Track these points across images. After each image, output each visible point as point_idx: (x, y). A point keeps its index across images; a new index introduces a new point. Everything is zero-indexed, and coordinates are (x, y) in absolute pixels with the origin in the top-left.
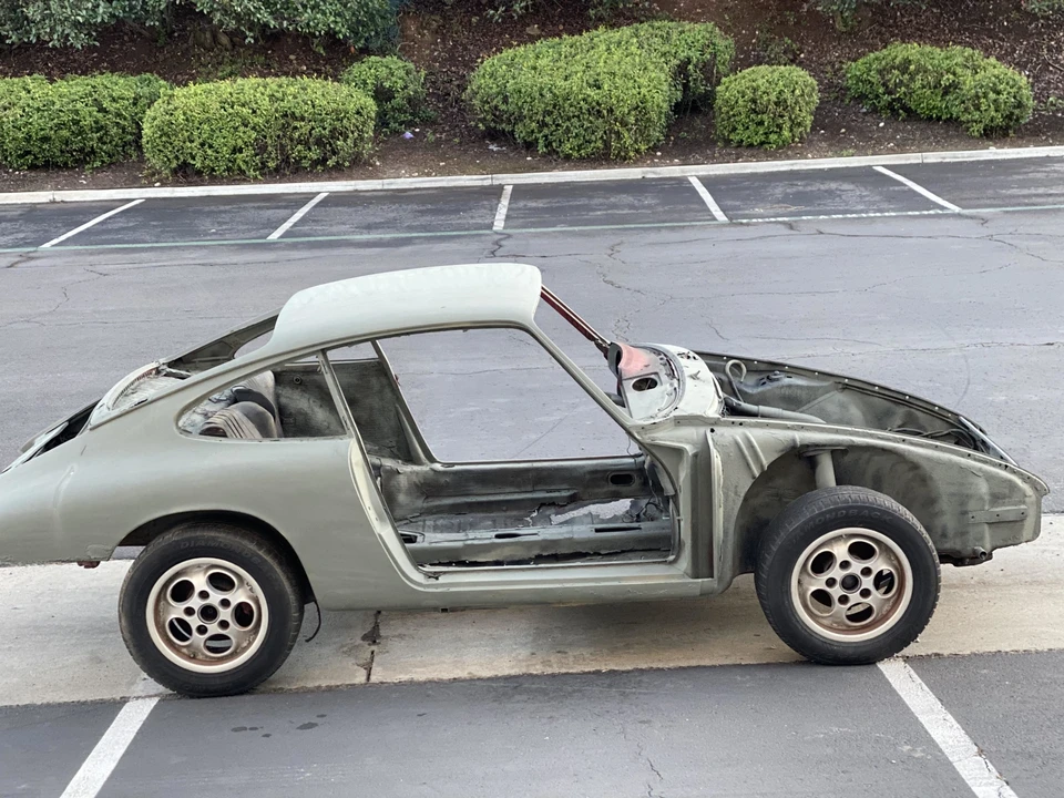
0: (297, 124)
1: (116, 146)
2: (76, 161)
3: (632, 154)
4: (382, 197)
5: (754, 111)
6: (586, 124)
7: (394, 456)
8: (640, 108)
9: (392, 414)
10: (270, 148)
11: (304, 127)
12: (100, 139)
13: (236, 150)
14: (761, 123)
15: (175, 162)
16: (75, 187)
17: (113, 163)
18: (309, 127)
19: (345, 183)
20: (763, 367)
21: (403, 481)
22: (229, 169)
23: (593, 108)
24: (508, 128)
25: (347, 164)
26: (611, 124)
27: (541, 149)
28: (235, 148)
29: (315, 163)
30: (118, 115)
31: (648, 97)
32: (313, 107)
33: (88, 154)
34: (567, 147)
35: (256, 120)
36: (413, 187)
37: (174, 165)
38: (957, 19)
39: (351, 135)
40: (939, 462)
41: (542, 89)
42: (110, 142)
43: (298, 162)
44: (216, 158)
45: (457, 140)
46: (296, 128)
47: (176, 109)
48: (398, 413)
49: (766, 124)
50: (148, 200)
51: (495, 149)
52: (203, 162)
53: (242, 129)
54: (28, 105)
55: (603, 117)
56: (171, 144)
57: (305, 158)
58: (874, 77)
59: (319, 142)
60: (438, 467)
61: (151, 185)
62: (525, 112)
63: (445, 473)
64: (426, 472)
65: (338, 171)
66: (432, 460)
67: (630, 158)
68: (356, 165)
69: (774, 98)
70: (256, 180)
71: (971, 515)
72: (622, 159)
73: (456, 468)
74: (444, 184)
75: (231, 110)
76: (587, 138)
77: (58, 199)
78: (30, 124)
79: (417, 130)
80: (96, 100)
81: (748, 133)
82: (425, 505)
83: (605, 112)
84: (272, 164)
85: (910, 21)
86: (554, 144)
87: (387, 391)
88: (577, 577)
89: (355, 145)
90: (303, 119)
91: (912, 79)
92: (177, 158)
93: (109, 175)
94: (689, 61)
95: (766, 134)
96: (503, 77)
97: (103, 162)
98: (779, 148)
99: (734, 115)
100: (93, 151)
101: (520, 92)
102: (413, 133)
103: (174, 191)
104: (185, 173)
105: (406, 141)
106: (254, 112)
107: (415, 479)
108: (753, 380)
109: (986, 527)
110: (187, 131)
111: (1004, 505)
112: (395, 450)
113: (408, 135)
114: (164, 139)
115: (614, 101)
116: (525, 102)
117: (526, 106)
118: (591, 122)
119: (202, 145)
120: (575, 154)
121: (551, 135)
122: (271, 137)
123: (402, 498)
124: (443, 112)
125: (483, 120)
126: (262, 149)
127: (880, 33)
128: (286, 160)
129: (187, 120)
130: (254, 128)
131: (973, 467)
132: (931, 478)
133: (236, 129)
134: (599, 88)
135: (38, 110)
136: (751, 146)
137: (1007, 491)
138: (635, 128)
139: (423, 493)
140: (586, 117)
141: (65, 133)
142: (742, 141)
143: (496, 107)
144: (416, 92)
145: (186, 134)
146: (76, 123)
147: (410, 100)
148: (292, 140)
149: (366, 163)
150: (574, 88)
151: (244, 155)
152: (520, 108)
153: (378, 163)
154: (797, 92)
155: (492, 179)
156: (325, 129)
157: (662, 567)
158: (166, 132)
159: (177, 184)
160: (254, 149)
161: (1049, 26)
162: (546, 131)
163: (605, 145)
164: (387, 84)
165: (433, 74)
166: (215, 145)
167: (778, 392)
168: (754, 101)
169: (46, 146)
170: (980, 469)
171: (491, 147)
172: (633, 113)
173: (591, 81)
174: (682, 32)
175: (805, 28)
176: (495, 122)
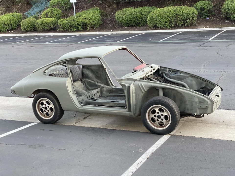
0: (179, 16)
1: (144, 22)
2: (137, 25)
4: (195, 33)
7: (105, 84)
9: (105, 76)
10: (173, 22)
11: (180, 17)
12: (141, 20)
13: (166, 22)
15: (153, 25)
16: (134, 30)
17: (144, 25)
18: (181, 17)
19: (188, 29)
20: (175, 71)
21: (105, 89)
22: (164, 27)
24: (229, 17)
25: (189, 25)
28: (165, 22)
29: (183, 25)
30: (145, 15)
32: (183, 13)
33: (139, 23)
35: (170, 16)
36: (203, 30)
37: (153, 26)
39: (191, 19)
40: (186, 93)
42: (143, 21)
43: (179, 25)
44: (162, 24)
45: (218, 20)
46: (178, 17)
47: (154, 14)
48: (106, 76)
50: (147, 33)
51: (226, 22)
52: (159, 25)
53: (167, 18)
54: (128, 14)
56: (153, 21)
57: (180, 24)
59: (183, 20)
60: (113, 87)
61: (149, 30)
62: (233, 13)
63: (114, 88)
64: (111, 88)
65: (187, 27)
66: (113, 86)
68: (192, 25)
70: (169, 29)
71: (193, 106)
73: (117, 88)
74: (210, 30)
75: (165, 14)
77: (130, 33)
78: (128, 17)
79: (210, 17)
80: (141, 12)
82: (109, 94)
84: (173, 25)
87: (104, 71)
88: (105, 109)
89: (192, 21)
90: (180, 15)
92: (154, 24)
93: (142, 28)
96: (229, 4)
97: (142, 25)
100: (140, 23)
101: (232, 8)
102: (209, 18)
103: (152, 31)
104: (156, 28)
105: (207, 20)
106: (170, 14)
107: (108, 89)
108: (173, 73)
109: (198, 109)
110: (156, 18)
111: (202, 104)
112: (105, 83)
113: (208, 18)
114: (151, 20)
116: (233, 10)
117: (233, 11)
119: (159, 21)
122: (173, 19)
123: (104, 92)
124: (218, 13)
125: (224, 15)
126: (171, 22)
128: (176, 25)
129: (156, 16)
130: (170, 18)
131: (194, 95)
132: (184, 96)
133: (166, 18)
135: (130, 14)
137: (203, 101)
139: (109, 92)
141: (134, 19)
143: (227, 12)
144: (210, 8)
145: (156, 19)
146: (136, 17)
147: (208, 10)
148: (178, 20)
149: (195, 25)
151: (167, 23)
152: (232, 12)
153: (197, 25)
155: (222, 29)
156: (185, 17)
157: (123, 109)
158: (152, 19)
159: (154, 30)
160: (169, 22)
164: (203, 7)
165: (218, 4)
166: (161, 21)
167: (176, 76)
169: (131, 22)
170: (196, 96)
171: (225, 21)
176: (227, 15)
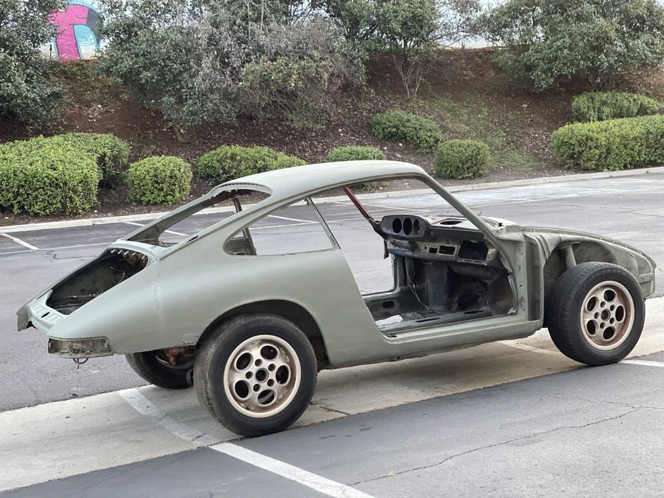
3: (80, 211)
5: (157, 182)
6: (49, 193)
8: (84, 181)
14: (162, 189)
23: (53, 182)
26: (66, 192)
27: (16, 211)
31: (89, 175)
34: (36, 208)
38: (245, 135)
41: (15, 171)
49: (165, 189)
55: (61, 187)
58: (217, 165)
67: (79, 214)
69: (168, 174)
72: (74, 215)
76: (50, 202)
81: (153, 196)
83: (62, 184)
85: (220, 137)
86: (26, 207)
91: (239, 165)
94: (105, 155)
95: (164, 196)
98: (174, 204)
99: (143, 186)
115: (67, 177)
118: (52, 191)
120: (42, 213)
121: (24, 200)
127: (204, 143)
134: (55, 169)
136: (155, 204)
138: (82, 194)
140: (49, 188)
142: (150, 201)
150: (39, 170)
154: (182, 170)
161: (295, 139)
162: (20, 198)
163: (63, 206)
168: (156, 176)
172: (80, 185)
173: (49, 165)
174: (95, 139)
175: (159, 140)
